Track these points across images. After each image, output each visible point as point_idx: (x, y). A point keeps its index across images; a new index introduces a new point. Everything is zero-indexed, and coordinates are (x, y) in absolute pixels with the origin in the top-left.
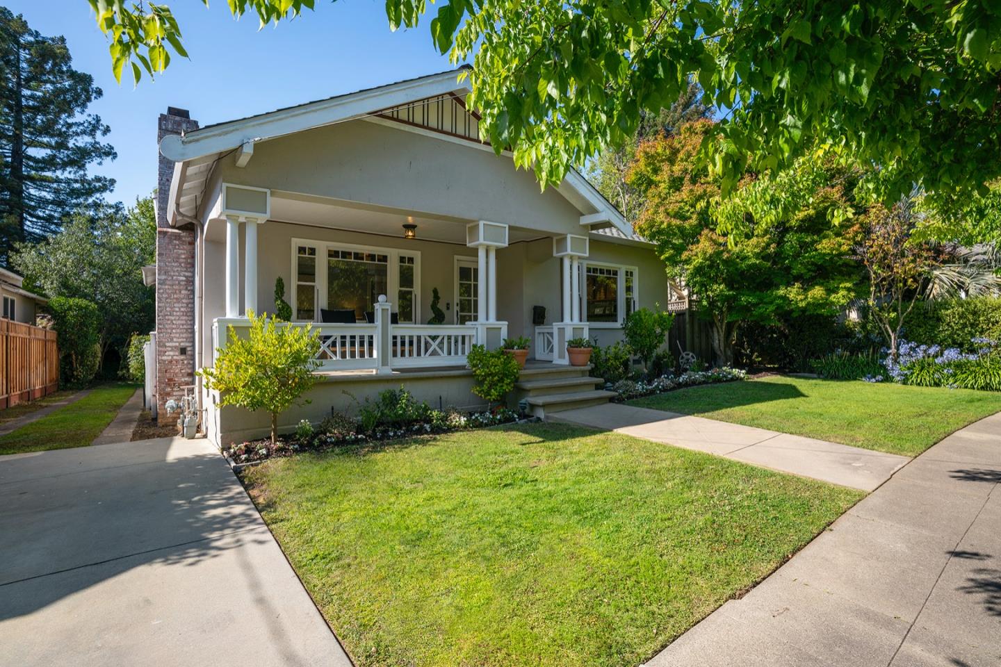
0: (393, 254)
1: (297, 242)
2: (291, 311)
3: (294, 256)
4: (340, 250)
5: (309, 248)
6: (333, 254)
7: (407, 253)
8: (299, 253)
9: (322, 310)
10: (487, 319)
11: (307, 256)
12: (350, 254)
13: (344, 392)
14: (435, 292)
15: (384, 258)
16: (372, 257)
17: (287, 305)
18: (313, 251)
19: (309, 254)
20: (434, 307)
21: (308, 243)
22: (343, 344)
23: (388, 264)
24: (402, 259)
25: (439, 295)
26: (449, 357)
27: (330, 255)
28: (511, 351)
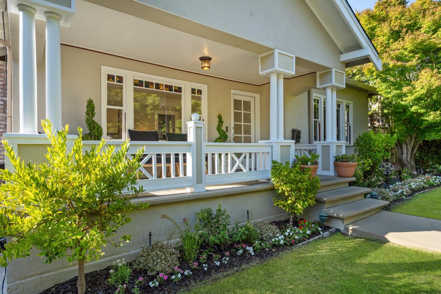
0: (187, 86)
1: (106, 70)
2: (101, 131)
3: (104, 82)
4: (144, 80)
5: (117, 77)
6: (138, 83)
7: (197, 86)
8: (108, 80)
9: (129, 131)
10: (278, 138)
11: (115, 83)
12: (152, 84)
13: (163, 216)
14: (220, 117)
15: (179, 90)
16: (170, 88)
17: (98, 125)
18: (120, 80)
19: (118, 82)
20: (219, 128)
21: (116, 72)
22: (159, 161)
23: (183, 94)
24: (193, 91)
25: (223, 120)
26: (250, 173)
27: (135, 84)
28: (305, 166)
